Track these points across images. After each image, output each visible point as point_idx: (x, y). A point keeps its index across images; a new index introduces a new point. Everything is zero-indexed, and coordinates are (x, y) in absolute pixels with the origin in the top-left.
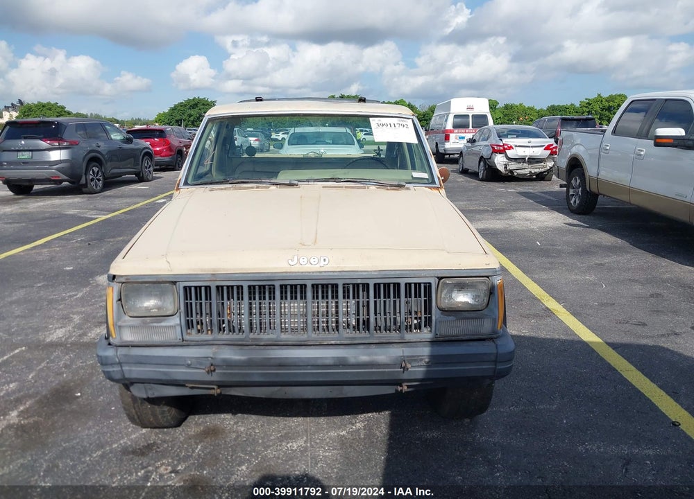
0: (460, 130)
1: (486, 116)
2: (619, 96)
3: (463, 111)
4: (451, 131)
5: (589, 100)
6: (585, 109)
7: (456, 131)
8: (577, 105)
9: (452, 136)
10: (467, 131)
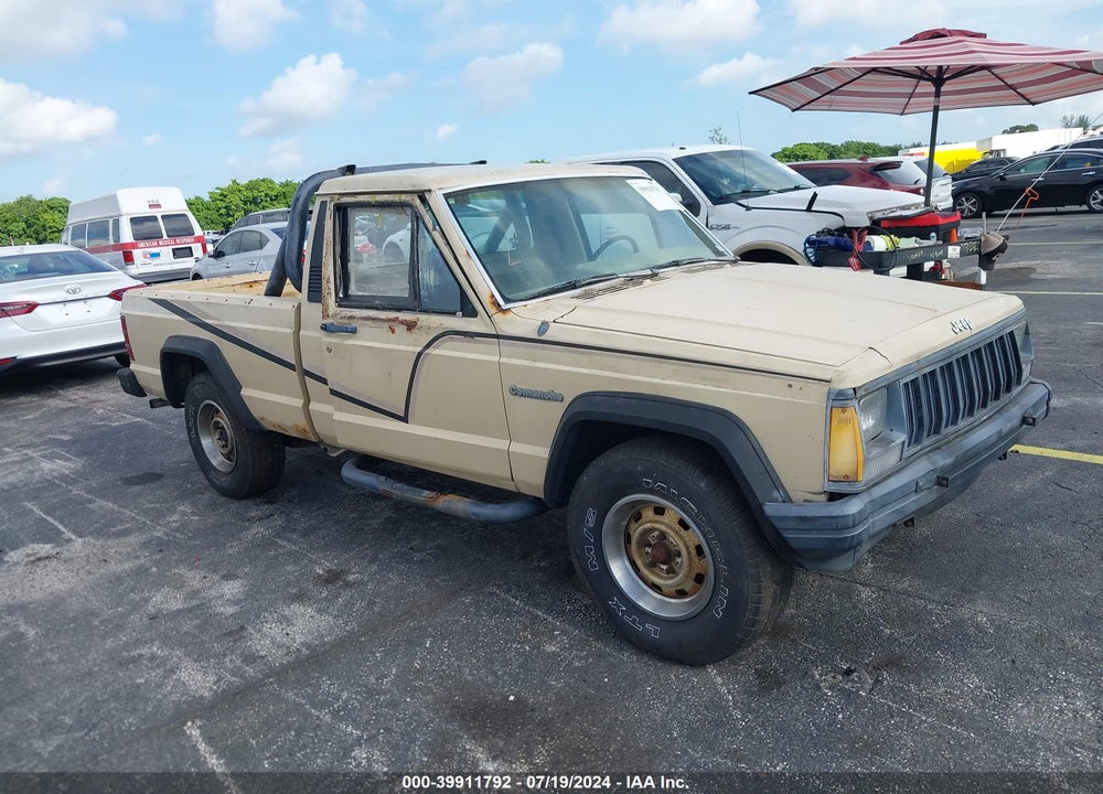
0: (147, 243)
1: (185, 215)
2: (263, 180)
3: (145, 211)
4: (134, 246)
5: (221, 189)
6: (220, 204)
7: (142, 245)
8: (207, 198)
9: (137, 253)
10: (161, 243)
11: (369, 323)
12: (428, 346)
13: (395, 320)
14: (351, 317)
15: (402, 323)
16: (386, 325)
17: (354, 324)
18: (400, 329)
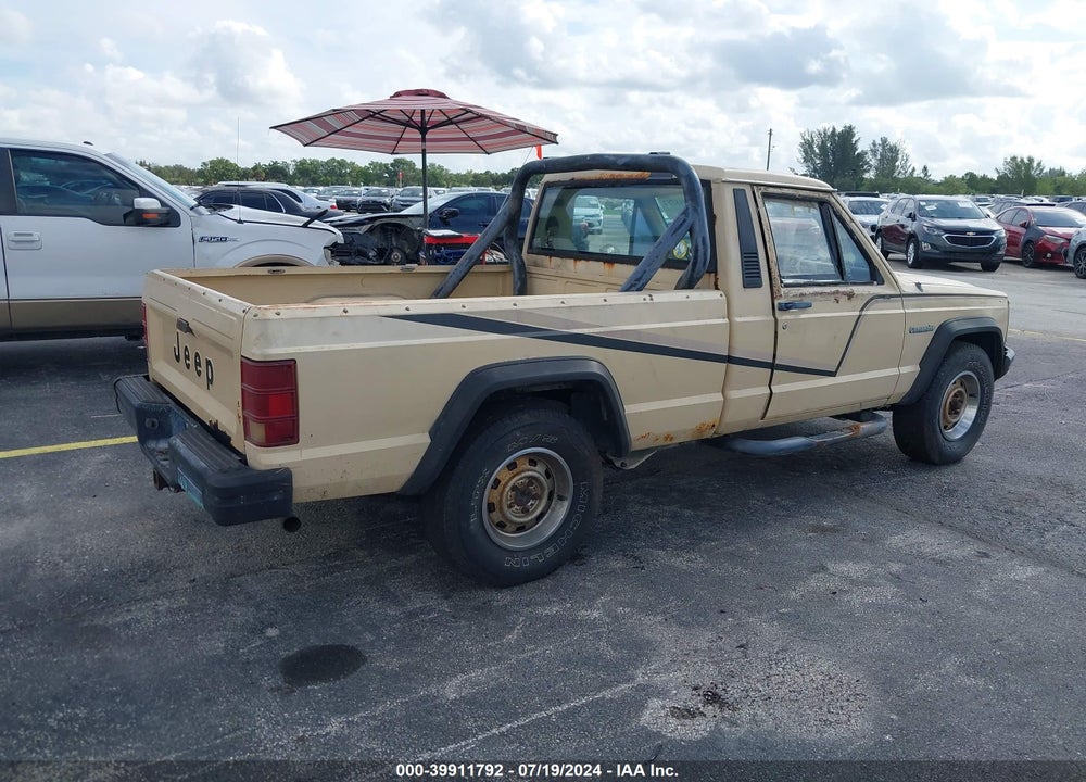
11: (819, 297)
12: (862, 310)
13: (838, 292)
14: (801, 295)
15: (844, 294)
16: (833, 298)
17: (806, 300)
18: (843, 299)
